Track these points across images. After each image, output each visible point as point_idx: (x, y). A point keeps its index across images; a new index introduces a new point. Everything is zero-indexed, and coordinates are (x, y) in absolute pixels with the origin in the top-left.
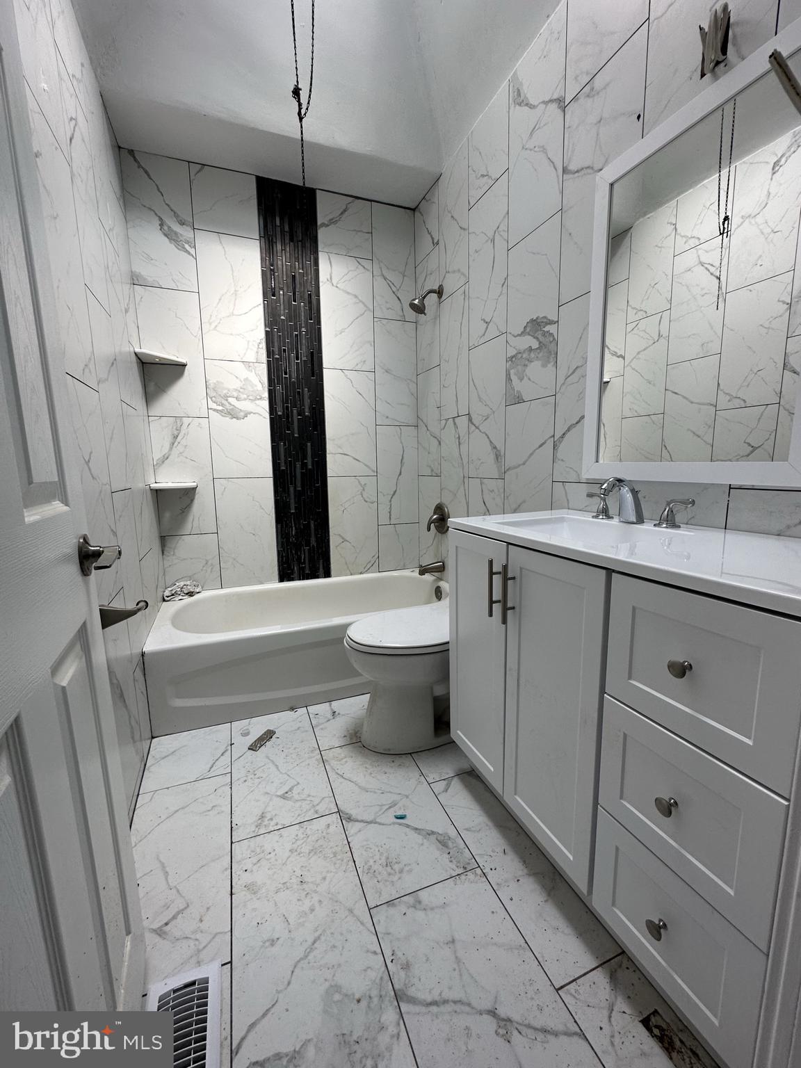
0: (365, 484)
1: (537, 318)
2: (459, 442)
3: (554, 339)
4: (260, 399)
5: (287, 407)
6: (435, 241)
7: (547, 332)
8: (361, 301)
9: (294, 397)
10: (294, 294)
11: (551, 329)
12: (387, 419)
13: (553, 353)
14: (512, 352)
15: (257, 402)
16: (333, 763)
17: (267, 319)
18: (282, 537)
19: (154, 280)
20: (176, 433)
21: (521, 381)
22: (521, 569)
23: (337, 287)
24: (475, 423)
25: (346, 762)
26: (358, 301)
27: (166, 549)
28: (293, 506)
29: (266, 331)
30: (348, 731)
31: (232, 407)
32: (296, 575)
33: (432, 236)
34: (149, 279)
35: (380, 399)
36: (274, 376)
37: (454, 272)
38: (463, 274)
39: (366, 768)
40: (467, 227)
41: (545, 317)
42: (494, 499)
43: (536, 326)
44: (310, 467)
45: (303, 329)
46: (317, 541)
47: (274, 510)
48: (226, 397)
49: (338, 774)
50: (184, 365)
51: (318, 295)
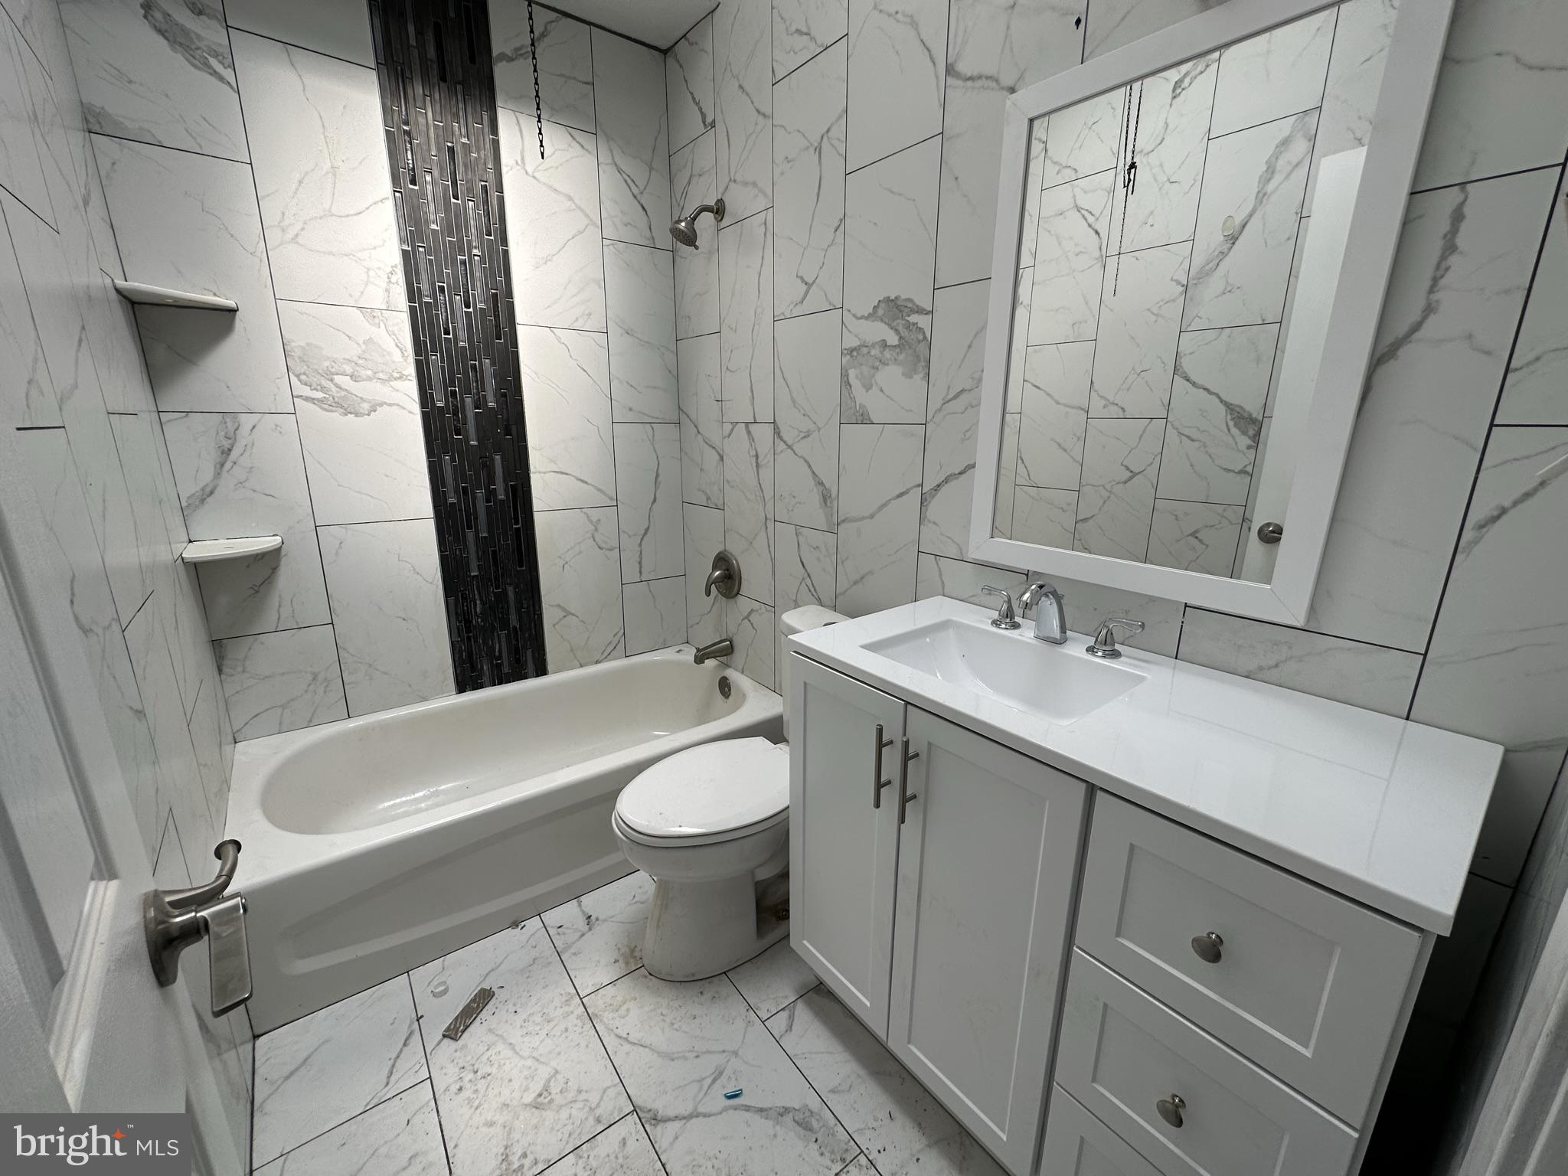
0: (599, 520)
1: (896, 298)
2: (757, 463)
3: (925, 338)
4: (401, 378)
5: (454, 393)
6: (709, 120)
7: (914, 324)
8: (579, 208)
9: (466, 373)
10: (454, 183)
11: (922, 321)
12: (632, 413)
13: (922, 359)
14: (851, 342)
15: (396, 384)
16: (607, 1016)
17: (402, 226)
18: (457, 619)
19: (141, 128)
20: (226, 444)
21: (867, 391)
22: (930, 744)
23: (534, 177)
24: (785, 438)
25: (628, 1010)
26: (573, 207)
27: (226, 662)
28: (474, 564)
29: (402, 250)
30: (619, 949)
31: (343, 393)
32: (486, 679)
33: (700, 109)
34: (127, 123)
35: (618, 378)
36: (425, 336)
37: (746, 184)
38: (762, 191)
39: (662, 1014)
40: (768, 112)
41: (909, 300)
42: (819, 559)
43: (894, 309)
44: (502, 497)
45: (475, 251)
46: (520, 619)
47: (439, 575)
48: (329, 375)
49: (620, 1037)
50: (233, 311)
51: (500, 188)
